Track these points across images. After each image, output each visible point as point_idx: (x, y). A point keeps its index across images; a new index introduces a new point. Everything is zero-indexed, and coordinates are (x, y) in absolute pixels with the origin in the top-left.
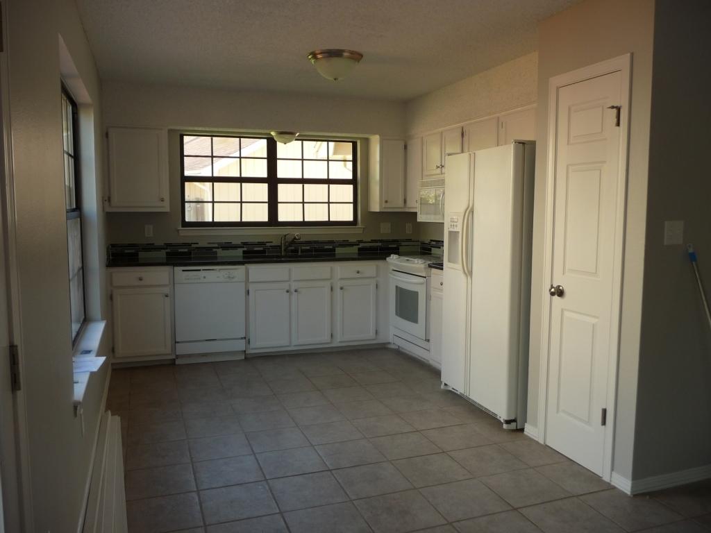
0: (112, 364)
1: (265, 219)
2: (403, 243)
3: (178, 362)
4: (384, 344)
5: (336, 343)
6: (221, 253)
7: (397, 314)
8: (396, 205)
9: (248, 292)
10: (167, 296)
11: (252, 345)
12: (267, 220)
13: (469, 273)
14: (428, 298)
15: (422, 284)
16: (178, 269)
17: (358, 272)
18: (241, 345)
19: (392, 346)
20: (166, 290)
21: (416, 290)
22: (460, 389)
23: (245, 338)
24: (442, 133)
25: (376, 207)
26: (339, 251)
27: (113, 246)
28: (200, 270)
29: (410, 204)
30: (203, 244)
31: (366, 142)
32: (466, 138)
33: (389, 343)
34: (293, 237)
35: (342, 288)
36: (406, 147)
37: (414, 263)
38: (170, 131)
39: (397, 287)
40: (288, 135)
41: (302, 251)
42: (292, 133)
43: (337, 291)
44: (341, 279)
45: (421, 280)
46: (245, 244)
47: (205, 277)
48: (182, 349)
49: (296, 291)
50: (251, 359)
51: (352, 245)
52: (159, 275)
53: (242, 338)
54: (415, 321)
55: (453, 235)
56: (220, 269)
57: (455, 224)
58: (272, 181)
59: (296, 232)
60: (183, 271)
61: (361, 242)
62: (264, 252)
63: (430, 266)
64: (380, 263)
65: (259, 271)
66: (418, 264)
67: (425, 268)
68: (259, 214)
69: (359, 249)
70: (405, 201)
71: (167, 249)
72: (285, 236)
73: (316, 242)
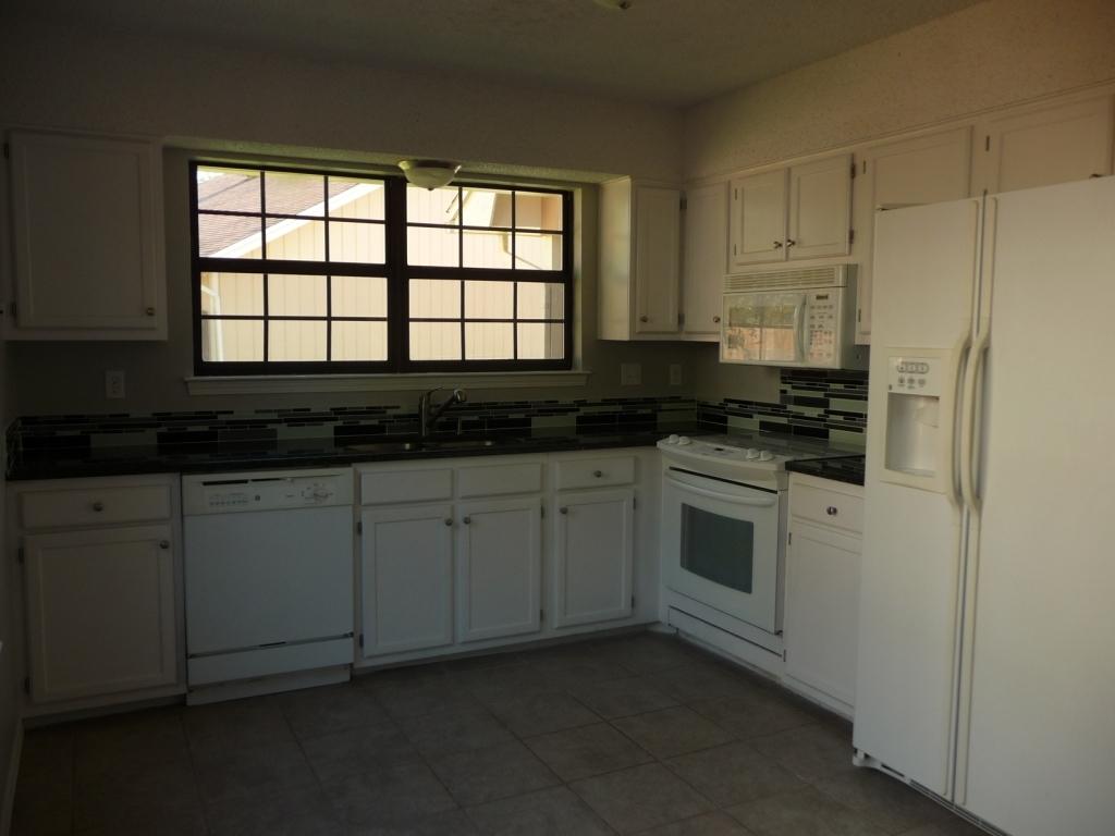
0: (24, 720)
1: (381, 354)
2: (665, 406)
3: (192, 701)
4: (645, 625)
6: (285, 433)
7: (682, 565)
8: (663, 326)
9: (359, 529)
10: (165, 546)
11: (369, 649)
12: (385, 359)
14: (783, 538)
15: (768, 506)
16: (193, 481)
17: (599, 475)
18: (343, 653)
19: (660, 629)
20: (164, 532)
21: (748, 520)
23: (352, 634)
24: (789, 169)
25: (618, 326)
26: (539, 423)
27: (27, 420)
28: (246, 482)
30: (245, 413)
31: (595, 193)
33: (658, 623)
34: (450, 397)
35: (564, 511)
36: (683, 205)
37: (745, 460)
38: (169, 151)
39: (684, 506)
40: (437, 169)
41: (466, 425)
42: (448, 166)
43: (556, 519)
44: (563, 490)
45: (765, 498)
46: (339, 411)
47: (258, 498)
48: (201, 672)
49: (467, 521)
50: (364, 680)
51: (564, 410)
52: (147, 494)
53: (346, 636)
54: (745, 586)
56: (293, 479)
57: (917, 377)
58: (397, 271)
59: (458, 385)
60: (205, 484)
61: (582, 403)
62: (380, 428)
63: (791, 467)
64: (642, 453)
65: (385, 480)
66: (758, 463)
67: (775, 472)
68: (371, 344)
69: (579, 419)
70: (681, 319)
71: (159, 425)
72: (429, 394)
73: (493, 406)
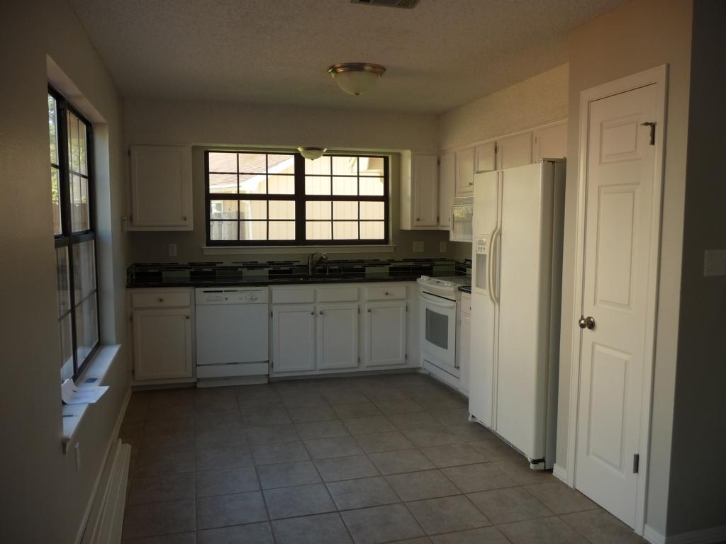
0: (132, 387)
1: (292, 237)
2: (437, 263)
3: (199, 385)
4: (415, 368)
5: (363, 368)
6: (246, 272)
7: (427, 338)
8: (429, 223)
9: (271, 315)
10: (187, 318)
11: (276, 369)
12: (294, 239)
13: (497, 300)
14: (458, 323)
15: (452, 308)
16: (200, 290)
17: (387, 294)
18: (264, 370)
19: (423, 372)
20: (188, 312)
21: (445, 314)
22: (487, 423)
23: (268, 361)
24: (475, 148)
25: (407, 225)
26: (369, 270)
27: (137, 265)
28: (221, 291)
29: (442, 222)
30: (228, 263)
31: (398, 157)
32: (499, 154)
33: (420, 368)
34: (320, 257)
35: (369, 311)
36: (439, 162)
37: (443, 286)
38: (194, 148)
39: (427, 310)
40: (315, 151)
41: (331, 271)
42: (320, 149)
43: (366, 315)
44: (369, 301)
45: (452, 304)
46: (271, 263)
47: (227, 299)
48: (203, 373)
49: (321, 313)
50: (274, 383)
51: (382, 264)
52: (181, 296)
53: (265, 362)
54: (445, 346)
55: (481, 258)
56: (242, 291)
57: (483, 246)
58: (300, 198)
59: (324, 251)
60: (205, 292)
61: (392, 261)
62: (290, 271)
63: (460, 289)
64: (410, 284)
65: (283, 293)
66: (447, 287)
67: (455, 291)
68: (287, 232)
69: (390, 269)
70: (438, 219)
71: (191, 268)
72: (313, 255)
73: (346, 262)
